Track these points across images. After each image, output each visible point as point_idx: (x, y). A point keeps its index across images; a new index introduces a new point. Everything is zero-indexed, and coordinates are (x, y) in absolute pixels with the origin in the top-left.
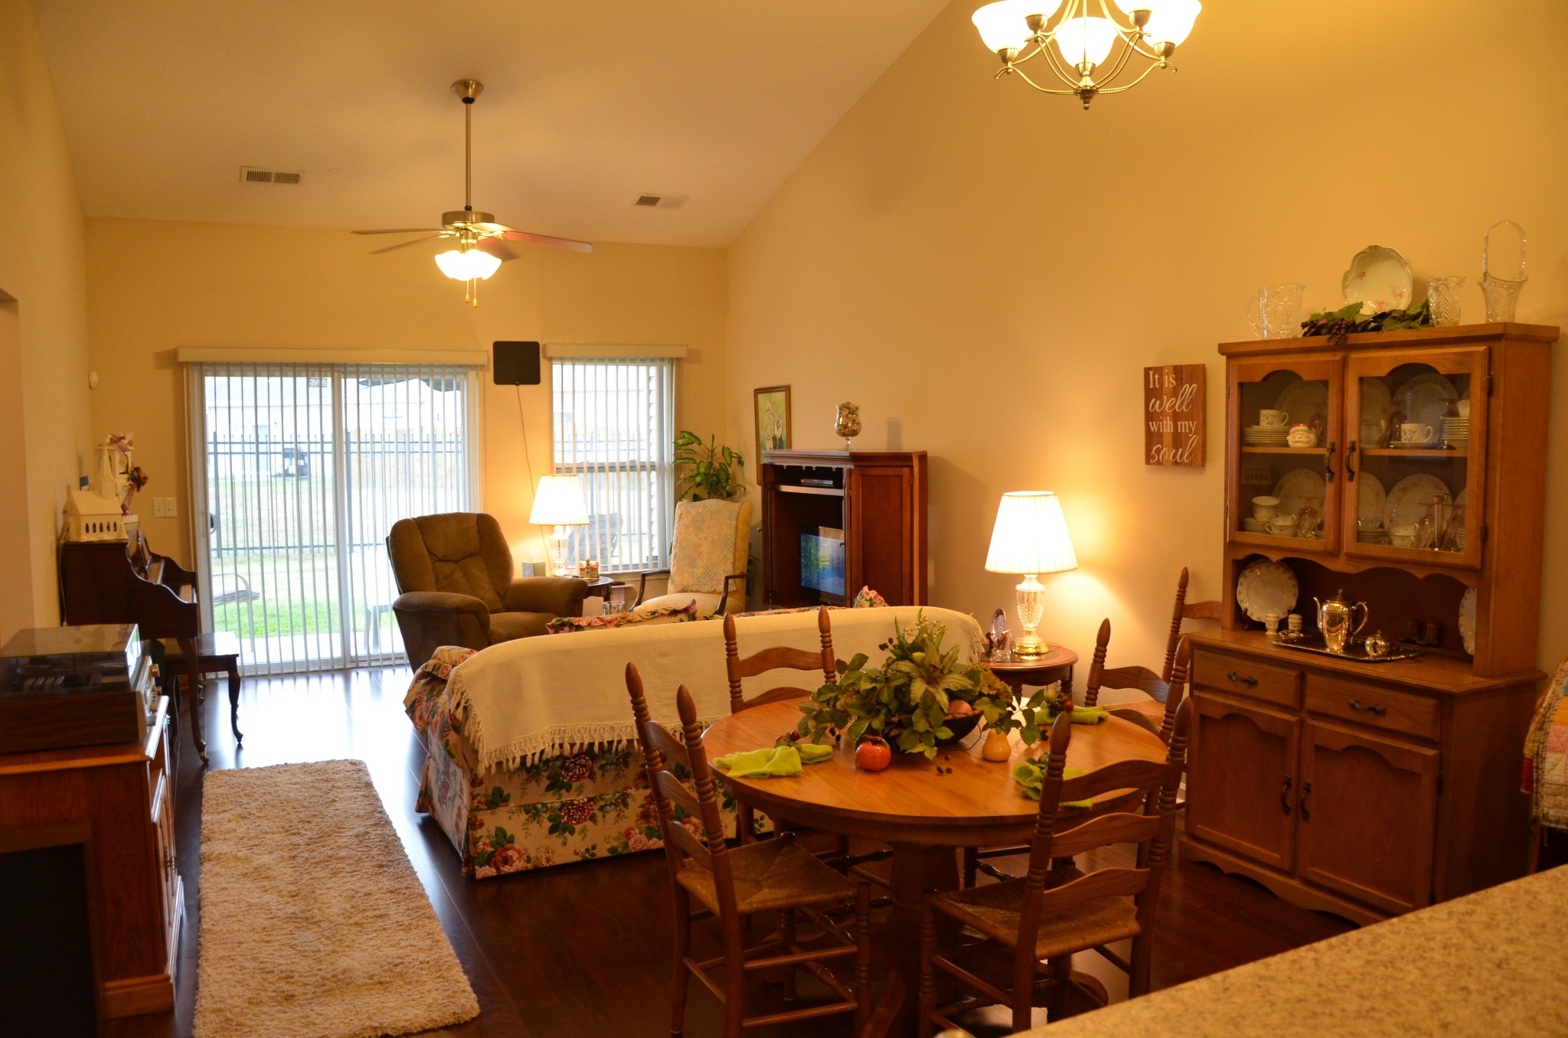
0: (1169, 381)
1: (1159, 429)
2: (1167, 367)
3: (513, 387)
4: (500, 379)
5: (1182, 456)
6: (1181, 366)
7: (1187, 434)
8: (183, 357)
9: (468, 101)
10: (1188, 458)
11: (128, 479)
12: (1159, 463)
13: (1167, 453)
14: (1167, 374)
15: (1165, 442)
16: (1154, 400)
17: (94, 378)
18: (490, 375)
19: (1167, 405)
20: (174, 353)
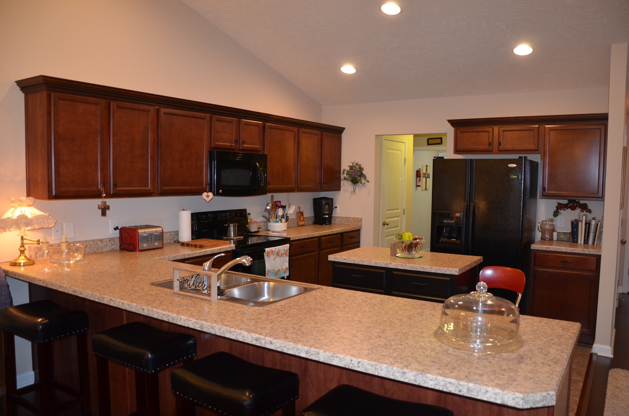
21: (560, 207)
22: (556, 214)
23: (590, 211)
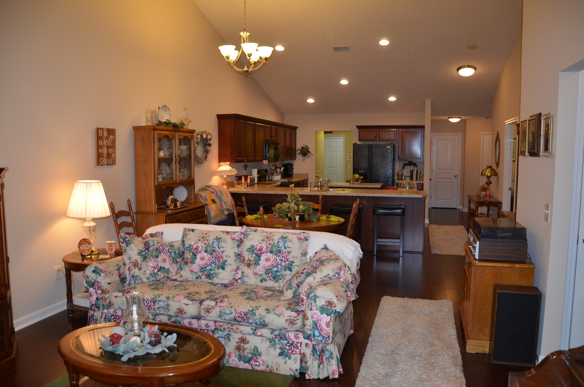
0: (106, 134)
1: (102, 151)
2: (105, 128)
5: (110, 162)
6: (109, 129)
7: (112, 153)
10: (112, 162)
12: (102, 165)
13: (105, 161)
14: (105, 131)
15: (104, 157)
16: (100, 141)
19: (105, 143)
21: (405, 165)
22: (403, 168)
23: (417, 166)
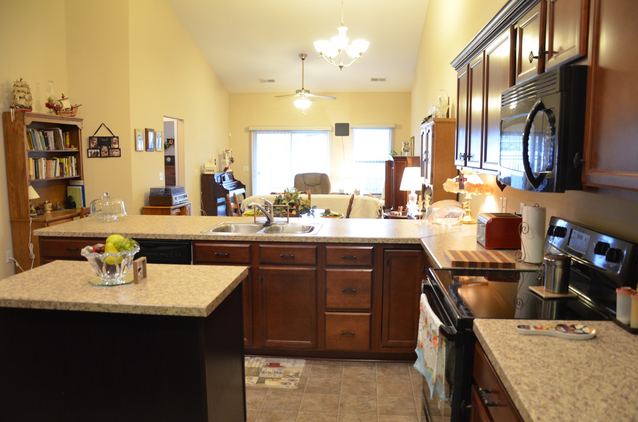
3: (341, 137)
4: (337, 134)
8: (250, 129)
9: (303, 59)
11: (230, 160)
17: (230, 135)
18: (334, 133)
20: (248, 128)
